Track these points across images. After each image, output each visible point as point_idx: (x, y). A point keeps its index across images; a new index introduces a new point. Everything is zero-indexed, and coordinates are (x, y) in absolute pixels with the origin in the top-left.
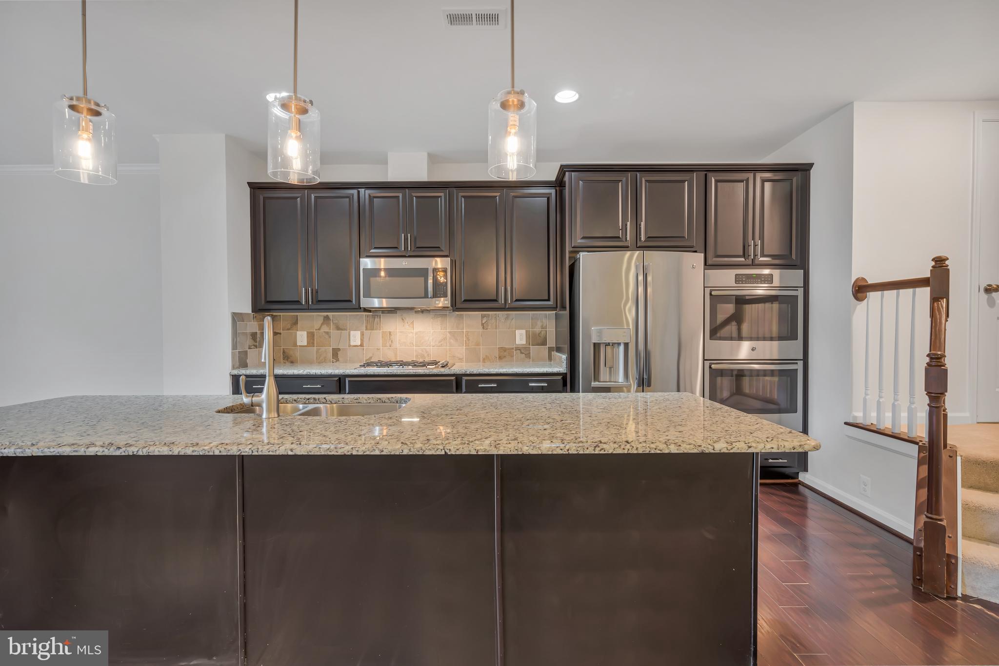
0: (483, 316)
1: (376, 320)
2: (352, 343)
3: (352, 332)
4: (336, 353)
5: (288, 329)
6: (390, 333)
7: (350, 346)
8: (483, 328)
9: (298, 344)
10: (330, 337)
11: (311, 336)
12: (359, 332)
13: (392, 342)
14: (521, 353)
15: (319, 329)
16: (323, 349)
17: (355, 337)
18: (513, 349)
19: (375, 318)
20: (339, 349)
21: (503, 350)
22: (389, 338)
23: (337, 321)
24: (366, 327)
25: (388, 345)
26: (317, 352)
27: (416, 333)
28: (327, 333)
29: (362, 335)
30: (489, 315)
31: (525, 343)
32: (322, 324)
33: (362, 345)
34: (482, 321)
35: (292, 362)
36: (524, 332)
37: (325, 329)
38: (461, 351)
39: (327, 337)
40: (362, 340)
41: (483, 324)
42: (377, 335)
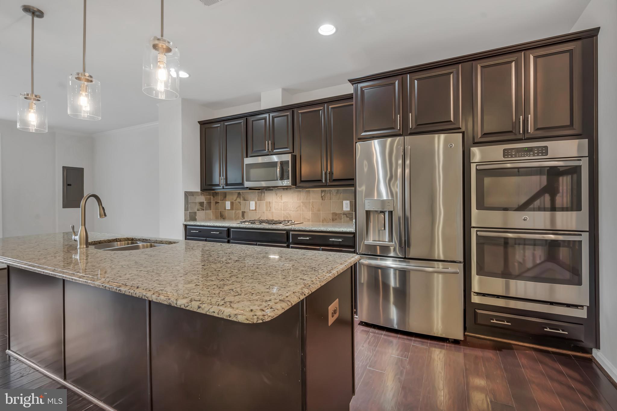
0: (322, 191)
1: (263, 194)
2: (251, 209)
3: (251, 202)
4: (243, 213)
5: (222, 200)
6: (270, 202)
7: (250, 210)
8: (322, 200)
9: (226, 209)
10: (241, 205)
11: (232, 204)
12: (254, 202)
13: (271, 208)
14: (347, 217)
15: (236, 200)
16: (238, 211)
17: (252, 205)
18: (341, 214)
19: (262, 193)
20: (245, 212)
21: (335, 214)
22: (269, 206)
23: (244, 196)
24: (258, 199)
25: (269, 210)
26: (235, 212)
27: (284, 203)
28: (239, 202)
29: (256, 203)
30: (326, 190)
31: (349, 210)
32: (237, 197)
33: (255, 210)
34: (321, 194)
35: (224, 219)
36: (348, 202)
37: (238, 200)
38: (309, 214)
39: (239, 205)
40: (256, 207)
41: (322, 197)
42: (263, 203)
